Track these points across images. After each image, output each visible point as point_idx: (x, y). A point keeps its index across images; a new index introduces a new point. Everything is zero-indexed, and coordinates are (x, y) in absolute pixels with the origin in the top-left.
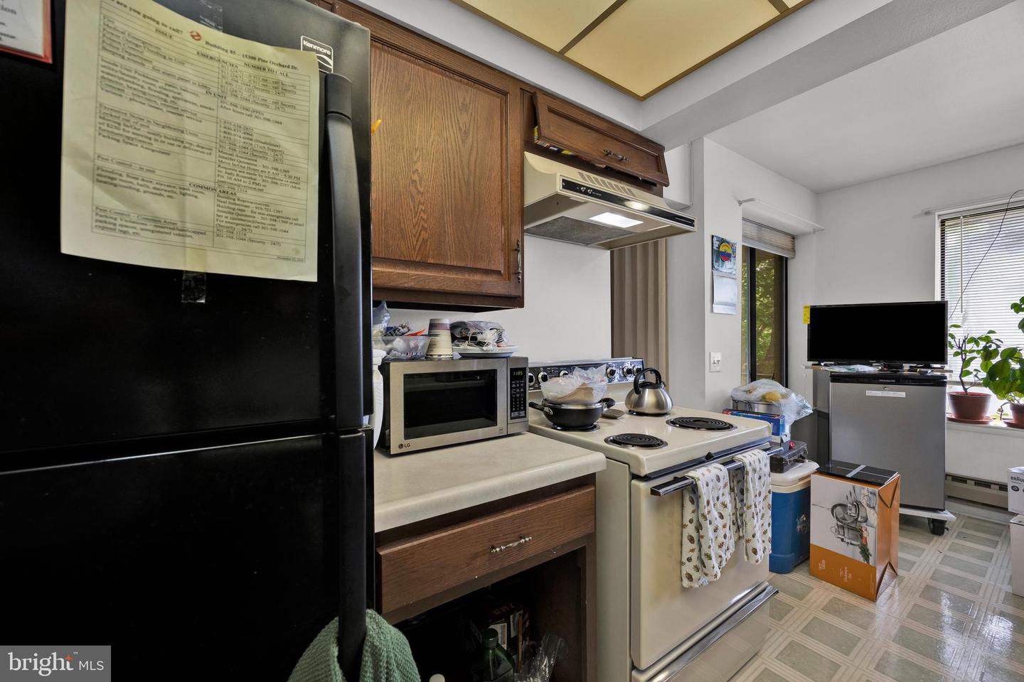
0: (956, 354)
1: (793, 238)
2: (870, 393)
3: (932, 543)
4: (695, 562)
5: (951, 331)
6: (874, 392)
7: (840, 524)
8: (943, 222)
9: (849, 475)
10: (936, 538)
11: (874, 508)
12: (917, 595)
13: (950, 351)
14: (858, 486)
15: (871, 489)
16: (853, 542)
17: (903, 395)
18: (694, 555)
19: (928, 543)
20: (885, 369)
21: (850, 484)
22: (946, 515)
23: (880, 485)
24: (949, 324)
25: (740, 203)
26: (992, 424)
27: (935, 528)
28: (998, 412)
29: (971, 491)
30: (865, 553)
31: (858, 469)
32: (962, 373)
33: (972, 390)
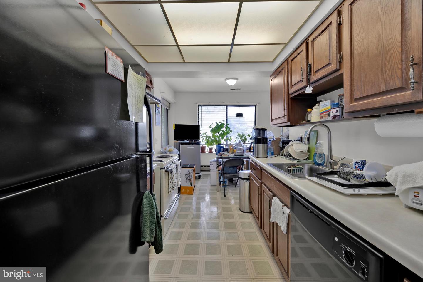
1: (170, 103)
2: (188, 147)
3: (199, 181)
4: (171, 188)
5: (200, 132)
6: (189, 147)
7: (186, 179)
8: (199, 106)
9: (188, 167)
11: (193, 173)
13: (201, 137)
14: (190, 169)
16: (189, 183)
17: (194, 147)
18: (171, 186)
20: (190, 141)
21: (188, 169)
22: (201, 174)
23: (193, 168)
24: (200, 130)
25: (161, 92)
26: (206, 153)
27: (199, 177)
28: (207, 150)
29: (204, 168)
30: (191, 184)
31: (189, 166)
32: (202, 142)
33: (204, 145)
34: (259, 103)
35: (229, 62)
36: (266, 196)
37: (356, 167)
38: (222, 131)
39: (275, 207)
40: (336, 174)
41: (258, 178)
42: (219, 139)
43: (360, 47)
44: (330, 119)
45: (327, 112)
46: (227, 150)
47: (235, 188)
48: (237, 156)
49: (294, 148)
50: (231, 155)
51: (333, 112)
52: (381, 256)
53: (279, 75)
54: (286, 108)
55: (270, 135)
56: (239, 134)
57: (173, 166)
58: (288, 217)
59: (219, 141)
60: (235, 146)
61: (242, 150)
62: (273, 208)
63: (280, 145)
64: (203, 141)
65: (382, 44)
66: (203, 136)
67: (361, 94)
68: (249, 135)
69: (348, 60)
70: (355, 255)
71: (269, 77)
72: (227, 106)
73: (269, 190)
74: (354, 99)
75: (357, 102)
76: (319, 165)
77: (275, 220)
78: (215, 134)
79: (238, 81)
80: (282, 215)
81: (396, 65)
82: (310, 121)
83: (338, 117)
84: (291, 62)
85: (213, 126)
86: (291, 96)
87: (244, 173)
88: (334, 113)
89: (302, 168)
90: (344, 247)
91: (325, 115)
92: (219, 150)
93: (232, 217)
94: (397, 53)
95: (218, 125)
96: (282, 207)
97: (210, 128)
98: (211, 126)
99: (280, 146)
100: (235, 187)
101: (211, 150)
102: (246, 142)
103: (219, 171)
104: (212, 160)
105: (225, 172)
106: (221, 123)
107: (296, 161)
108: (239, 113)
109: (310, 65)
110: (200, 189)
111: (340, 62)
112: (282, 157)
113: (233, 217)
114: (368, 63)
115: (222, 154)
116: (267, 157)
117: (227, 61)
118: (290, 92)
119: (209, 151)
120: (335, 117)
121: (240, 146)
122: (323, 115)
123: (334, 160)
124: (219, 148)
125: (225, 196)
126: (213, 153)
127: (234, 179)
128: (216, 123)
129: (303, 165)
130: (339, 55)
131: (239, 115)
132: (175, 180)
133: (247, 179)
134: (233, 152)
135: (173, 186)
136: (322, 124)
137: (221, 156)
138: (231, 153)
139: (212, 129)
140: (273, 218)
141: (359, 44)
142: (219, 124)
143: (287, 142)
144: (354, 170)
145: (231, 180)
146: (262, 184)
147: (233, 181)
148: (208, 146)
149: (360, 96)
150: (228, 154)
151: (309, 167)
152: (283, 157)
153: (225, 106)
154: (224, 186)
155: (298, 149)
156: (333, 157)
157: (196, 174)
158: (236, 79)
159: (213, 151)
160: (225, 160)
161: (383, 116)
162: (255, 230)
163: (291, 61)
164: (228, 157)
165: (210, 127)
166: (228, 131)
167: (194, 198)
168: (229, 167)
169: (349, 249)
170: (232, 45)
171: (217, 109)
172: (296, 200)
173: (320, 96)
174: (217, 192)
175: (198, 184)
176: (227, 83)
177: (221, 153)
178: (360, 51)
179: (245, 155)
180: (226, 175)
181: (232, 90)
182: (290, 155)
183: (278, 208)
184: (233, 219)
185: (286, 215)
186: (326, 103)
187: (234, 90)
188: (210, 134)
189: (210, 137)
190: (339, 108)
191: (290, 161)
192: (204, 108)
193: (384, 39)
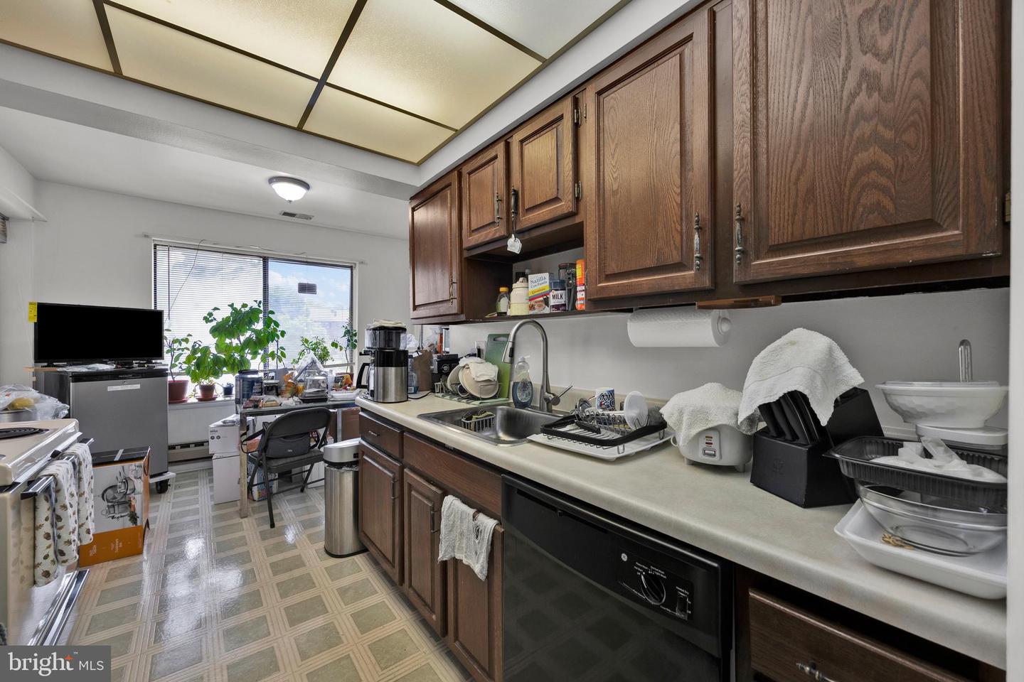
0: (168, 352)
1: (4, 219)
2: (110, 389)
3: (162, 499)
4: (52, 556)
5: (166, 334)
6: (114, 386)
7: (110, 504)
8: (155, 246)
9: (117, 458)
10: (163, 495)
11: (140, 478)
12: (167, 534)
13: (166, 349)
14: (126, 465)
15: (137, 463)
16: (123, 515)
17: (138, 386)
19: (160, 501)
20: (119, 366)
21: (119, 466)
22: (170, 475)
23: (142, 458)
24: (165, 328)
26: (189, 401)
27: (162, 487)
28: (192, 392)
29: (180, 453)
30: (134, 518)
31: (121, 452)
32: (173, 366)
33: (178, 378)
34: (362, 263)
35: (299, 129)
36: (420, 497)
37: (601, 405)
38: (254, 331)
39: (451, 523)
40: (573, 422)
41: (390, 456)
42: (242, 356)
43: (615, 179)
44: (547, 310)
45: (542, 296)
46: (275, 389)
47: (302, 494)
48: (309, 403)
49: (475, 373)
50: (290, 402)
51: (554, 297)
52: (716, 565)
53: (438, 200)
54: (454, 280)
55: (410, 343)
56: (307, 341)
57: (62, 469)
58: (492, 537)
59: (243, 361)
60: (298, 376)
61: (322, 385)
62: (446, 526)
63: (432, 367)
64: (177, 363)
65: (652, 184)
66: (176, 346)
67: (617, 267)
68: (334, 345)
69: (594, 199)
70: (665, 577)
71: (406, 200)
72: (265, 260)
73: (428, 481)
74: (604, 276)
75: (609, 281)
76: (524, 406)
77: (452, 554)
78: (228, 341)
79: (311, 192)
80: (473, 536)
81: (673, 225)
82: (506, 313)
83: (563, 308)
84: (469, 177)
85: (220, 316)
86: (466, 254)
87: (342, 449)
88: (557, 300)
89: (492, 417)
90: (641, 568)
91: (539, 302)
92: (246, 389)
93: (307, 582)
94: (675, 204)
95: (236, 312)
96: (471, 517)
97: (206, 320)
98: (210, 314)
99: (432, 370)
100: (302, 491)
101: (208, 392)
102: (328, 363)
103: (248, 453)
104: (220, 423)
105: (270, 453)
106: (247, 309)
107: (477, 403)
108: (305, 281)
109: (516, 193)
110: (171, 526)
111: (577, 199)
112: (440, 395)
113: (310, 580)
114: (629, 212)
115: (259, 401)
116: (408, 398)
117: (296, 125)
118: (465, 245)
119: (199, 394)
120: (557, 307)
121: (314, 375)
122: (536, 302)
123: (554, 395)
124: (245, 383)
125: (273, 525)
126: (217, 399)
127: (295, 471)
128: (232, 306)
129: (493, 408)
130: (576, 185)
131: (306, 288)
132: (71, 522)
133: (350, 464)
134: (295, 392)
135: (62, 546)
136: (531, 319)
137: (256, 406)
138: (288, 395)
139: (214, 323)
140: (446, 551)
141: (615, 172)
142: (243, 309)
143: (453, 361)
144: (600, 411)
145: (286, 476)
146: (405, 470)
147: (293, 477)
148: (195, 378)
149: (616, 271)
150: (279, 400)
151: (505, 412)
152: (443, 396)
153: (260, 257)
154: (268, 497)
155: (481, 375)
156: (551, 388)
157: (152, 477)
158: (306, 185)
159: (215, 394)
160: (271, 419)
161: (636, 310)
162: (381, 596)
163: (470, 174)
164: (279, 408)
165: (205, 318)
166: (271, 333)
167: (146, 563)
168: (284, 438)
169: (653, 570)
170: (322, 82)
171: (234, 263)
172: (518, 495)
173: (518, 263)
174: (242, 520)
175: (162, 512)
176: (274, 189)
177: (253, 397)
178: (615, 187)
179: (332, 397)
180: (274, 464)
181: (285, 214)
182: (463, 390)
183: (461, 522)
184: (313, 585)
185: (487, 536)
186: (541, 279)
187: (292, 215)
188: (210, 341)
189: (206, 349)
190: (564, 289)
191: (464, 405)
192: (178, 256)
193: (655, 176)
